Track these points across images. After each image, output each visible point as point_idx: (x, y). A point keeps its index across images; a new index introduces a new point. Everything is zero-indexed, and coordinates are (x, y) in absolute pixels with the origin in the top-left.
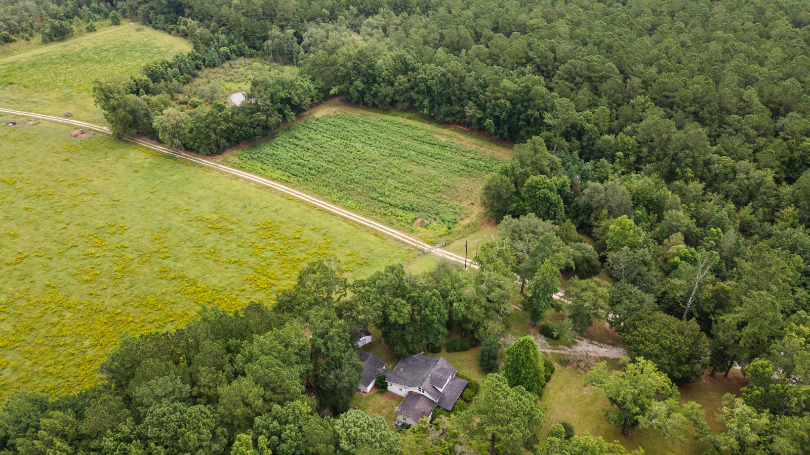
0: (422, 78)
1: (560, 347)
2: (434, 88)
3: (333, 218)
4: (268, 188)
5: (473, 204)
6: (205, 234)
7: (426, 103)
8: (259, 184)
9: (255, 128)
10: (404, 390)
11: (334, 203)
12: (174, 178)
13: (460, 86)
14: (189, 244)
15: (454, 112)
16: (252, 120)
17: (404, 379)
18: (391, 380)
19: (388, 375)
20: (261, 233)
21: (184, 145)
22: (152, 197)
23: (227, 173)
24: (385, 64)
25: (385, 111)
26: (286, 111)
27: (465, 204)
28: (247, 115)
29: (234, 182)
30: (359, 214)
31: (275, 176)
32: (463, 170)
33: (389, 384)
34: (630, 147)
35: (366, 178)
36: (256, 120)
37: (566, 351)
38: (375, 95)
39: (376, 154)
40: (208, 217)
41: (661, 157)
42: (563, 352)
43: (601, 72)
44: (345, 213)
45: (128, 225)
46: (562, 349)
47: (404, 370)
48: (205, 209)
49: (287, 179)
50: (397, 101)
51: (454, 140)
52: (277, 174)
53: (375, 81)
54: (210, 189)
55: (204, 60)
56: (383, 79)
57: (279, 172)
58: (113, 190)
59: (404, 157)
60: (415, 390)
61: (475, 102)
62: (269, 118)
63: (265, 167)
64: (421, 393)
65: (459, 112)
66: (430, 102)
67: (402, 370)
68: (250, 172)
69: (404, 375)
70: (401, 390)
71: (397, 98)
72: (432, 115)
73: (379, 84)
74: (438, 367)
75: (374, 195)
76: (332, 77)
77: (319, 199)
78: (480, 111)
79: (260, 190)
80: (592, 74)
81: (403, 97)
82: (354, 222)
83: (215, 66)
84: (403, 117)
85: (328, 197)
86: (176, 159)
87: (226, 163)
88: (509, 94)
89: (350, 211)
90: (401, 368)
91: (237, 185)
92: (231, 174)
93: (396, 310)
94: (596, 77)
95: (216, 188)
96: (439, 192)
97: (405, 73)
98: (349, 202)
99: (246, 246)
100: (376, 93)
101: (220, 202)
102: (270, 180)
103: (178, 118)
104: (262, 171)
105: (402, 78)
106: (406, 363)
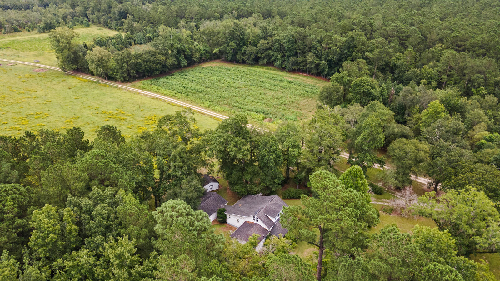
0: (277, 40)
1: (384, 200)
2: (285, 45)
3: (203, 116)
4: (159, 99)
5: (310, 112)
6: (105, 121)
7: (279, 57)
8: (153, 97)
9: (156, 65)
10: (240, 220)
11: (206, 108)
12: (94, 92)
13: (304, 42)
14: (91, 125)
15: (299, 62)
16: (155, 59)
17: (242, 211)
18: (230, 212)
19: (229, 208)
20: (147, 121)
21: (106, 74)
22: (75, 101)
23: (133, 91)
24: (252, 32)
25: (251, 65)
26: (180, 58)
27: (304, 112)
28: (152, 56)
29: (136, 96)
30: (223, 114)
31: (165, 92)
32: (304, 94)
33: (228, 216)
34: (432, 76)
35: (232, 96)
36: (158, 60)
37: (390, 203)
38: (244, 54)
39: (241, 85)
40: (110, 112)
41: (458, 81)
42: (386, 204)
43: (407, 33)
44: (213, 114)
45: (51, 114)
46: (386, 202)
47: (243, 205)
48: (111, 109)
49: (174, 94)
50: (259, 58)
51: (299, 80)
52: (168, 92)
53: (244, 44)
54: (118, 98)
55: (135, 40)
56: (250, 42)
57: (170, 91)
58: (49, 96)
59: (261, 87)
60: (250, 219)
61: (314, 53)
62: (168, 60)
63: (160, 88)
64: (255, 222)
65: (302, 62)
66: (282, 57)
67: (240, 205)
68: (149, 91)
69: (242, 209)
70: (238, 221)
71: (259, 55)
72: (284, 66)
73: (247, 46)
74: (272, 202)
75: (236, 104)
76: (215, 42)
77: (195, 106)
78: (317, 59)
79: (153, 100)
80: (400, 34)
81: (264, 55)
82: (218, 118)
83: (141, 44)
84: (263, 68)
85: (202, 105)
86: (99, 84)
87: (134, 86)
88: (339, 44)
89: (216, 113)
90: (240, 204)
91: (138, 97)
92: (134, 92)
93: (236, 146)
94: (403, 37)
95: (122, 98)
96: (285, 104)
97: (265, 38)
98: (216, 108)
99: (134, 128)
100: (245, 53)
101: (122, 105)
102: (162, 95)
103: (103, 53)
104: (157, 90)
105: (263, 41)
106: (245, 200)
